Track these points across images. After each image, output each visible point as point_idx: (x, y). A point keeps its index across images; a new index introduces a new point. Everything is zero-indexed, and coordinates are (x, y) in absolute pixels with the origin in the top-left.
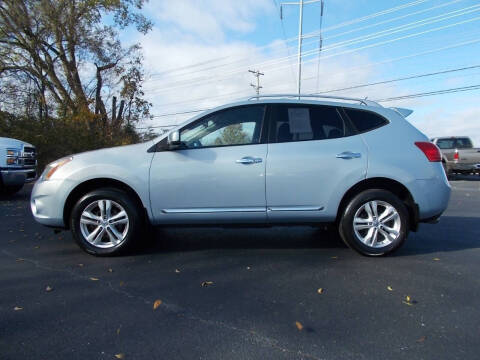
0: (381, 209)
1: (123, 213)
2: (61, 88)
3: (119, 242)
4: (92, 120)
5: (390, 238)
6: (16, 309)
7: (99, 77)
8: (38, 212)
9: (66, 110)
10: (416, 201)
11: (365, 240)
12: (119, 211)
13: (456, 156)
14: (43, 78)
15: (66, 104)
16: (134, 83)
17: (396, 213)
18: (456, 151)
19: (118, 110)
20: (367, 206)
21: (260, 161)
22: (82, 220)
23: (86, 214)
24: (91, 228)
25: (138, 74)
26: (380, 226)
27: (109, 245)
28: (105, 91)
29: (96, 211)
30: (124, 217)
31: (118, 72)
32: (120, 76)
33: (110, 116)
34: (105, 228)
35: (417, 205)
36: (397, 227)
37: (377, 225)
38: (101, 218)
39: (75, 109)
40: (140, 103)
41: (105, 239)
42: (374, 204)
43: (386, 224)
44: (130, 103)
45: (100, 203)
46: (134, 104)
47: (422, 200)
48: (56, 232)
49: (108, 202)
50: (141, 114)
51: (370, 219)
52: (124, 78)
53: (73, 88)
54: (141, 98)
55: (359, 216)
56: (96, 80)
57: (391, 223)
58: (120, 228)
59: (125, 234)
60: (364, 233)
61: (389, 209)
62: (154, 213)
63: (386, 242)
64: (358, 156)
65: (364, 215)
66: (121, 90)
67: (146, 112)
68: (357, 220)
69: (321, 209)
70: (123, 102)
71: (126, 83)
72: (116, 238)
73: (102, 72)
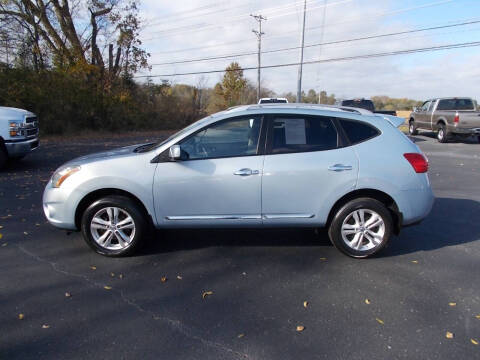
0: (367, 216)
1: (129, 219)
2: (56, 35)
3: (126, 244)
4: (89, 72)
5: (374, 243)
6: (44, 327)
7: (94, 23)
8: (51, 216)
9: (62, 60)
10: (400, 211)
11: (351, 244)
12: (126, 217)
13: (457, 119)
14: (36, 26)
15: (62, 53)
16: (130, 32)
17: (381, 220)
18: (457, 114)
19: (115, 58)
20: (355, 214)
21: (257, 172)
22: (93, 225)
23: (96, 219)
24: (101, 232)
25: (135, 21)
26: (366, 232)
27: (118, 247)
28: (101, 40)
29: (104, 216)
30: (130, 223)
31: (114, 19)
32: (116, 24)
33: (107, 66)
34: (113, 232)
35: (401, 214)
36: (381, 232)
37: (362, 230)
38: (109, 223)
39: (71, 59)
40: (138, 52)
41: (114, 241)
42: (362, 212)
43: (371, 229)
44: (127, 52)
45: (109, 210)
46: (131, 53)
47: (407, 208)
48: (68, 234)
49: (115, 209)
50: (139, 64)
51: (357, 225)
52: (120, 26)
53: (67, 36)
54: (139, 47)
55: (348, 222)
56: (92, 28)
57: (376, 229)
58: (128, 232)
59: (132, 237)
60: (350, 237)
61: (375, 216)
62: (158, 220)
63: (370, 246)
64: (349, 168)
65: (351, 221)
66: (118, 39)
67: (144, 63)
68: (345, 226)
69: (312, 217)
70: (119, 50)
71: (122, 31)
72: (124, 241)
73: (97, 19)
